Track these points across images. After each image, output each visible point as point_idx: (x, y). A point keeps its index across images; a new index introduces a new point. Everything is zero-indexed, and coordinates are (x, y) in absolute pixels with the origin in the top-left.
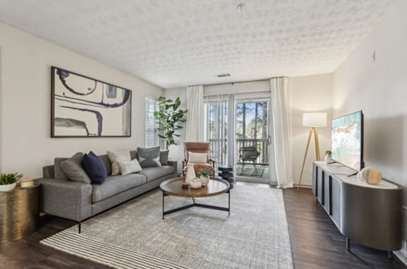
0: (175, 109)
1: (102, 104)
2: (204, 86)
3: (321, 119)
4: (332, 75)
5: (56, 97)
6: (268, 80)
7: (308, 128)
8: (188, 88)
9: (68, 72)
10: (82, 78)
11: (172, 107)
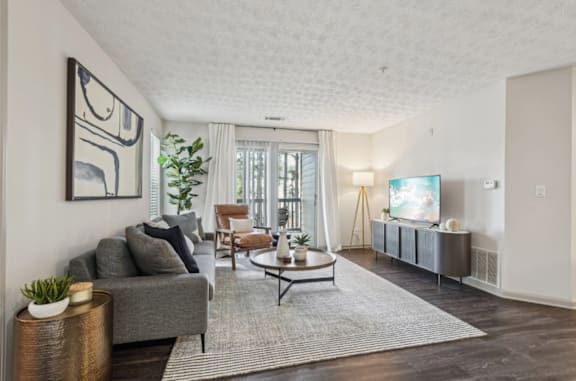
0: (191, 155)
1: (118, 138)
2: (237, 126)
3: (368, 178)
4: (370, 136)
5: (77, 120)
6: (316, 131)
7: (357, 187)
8: (211, 125)
9: (89, 74)
10: (101, 87)
11: (186, 151)
